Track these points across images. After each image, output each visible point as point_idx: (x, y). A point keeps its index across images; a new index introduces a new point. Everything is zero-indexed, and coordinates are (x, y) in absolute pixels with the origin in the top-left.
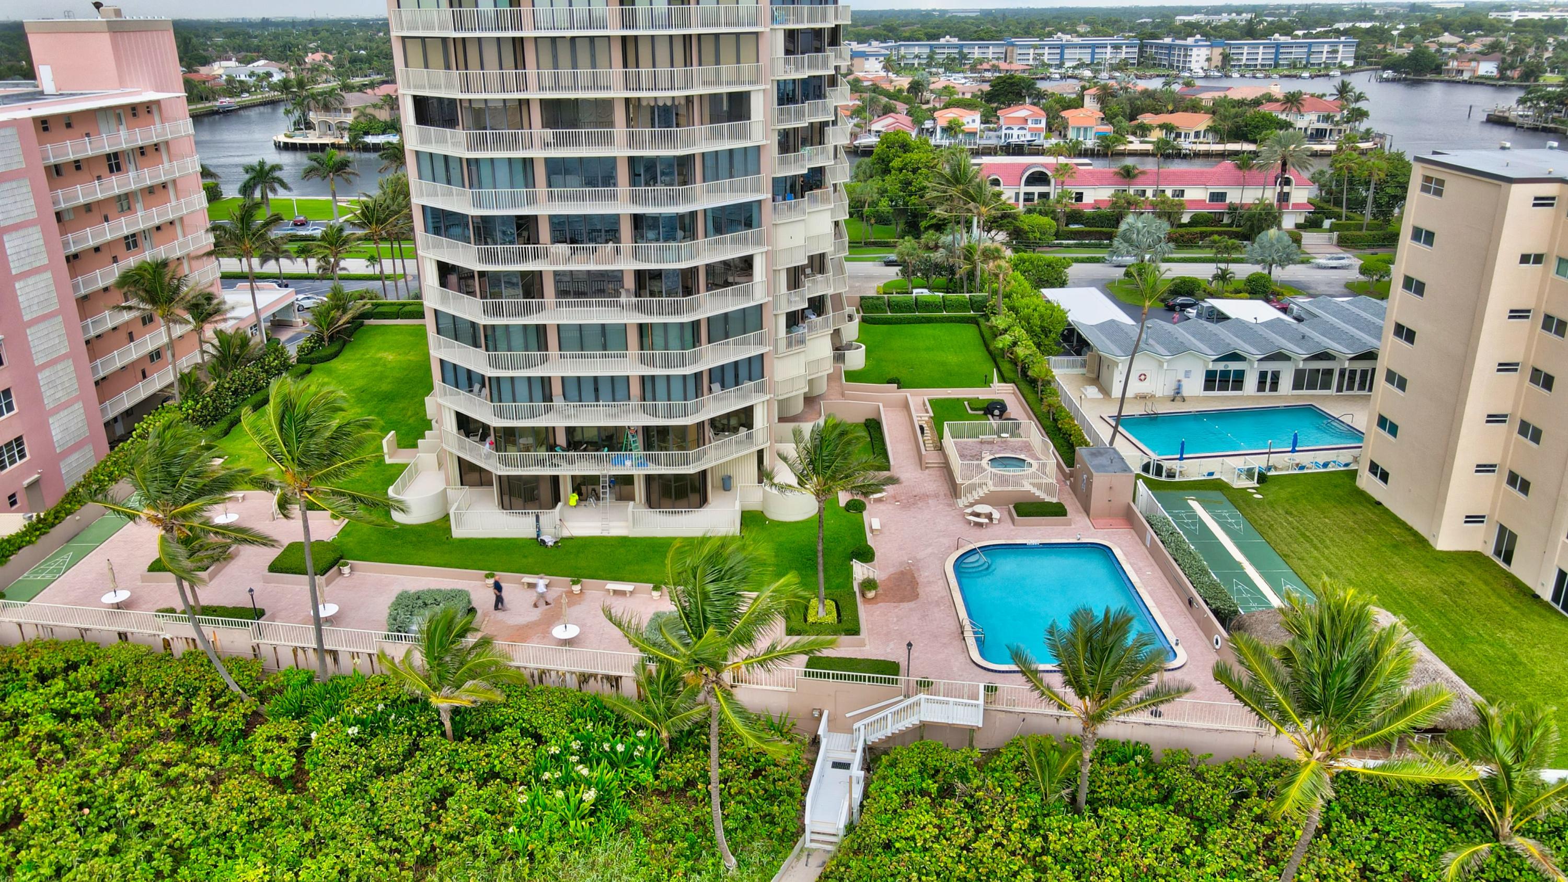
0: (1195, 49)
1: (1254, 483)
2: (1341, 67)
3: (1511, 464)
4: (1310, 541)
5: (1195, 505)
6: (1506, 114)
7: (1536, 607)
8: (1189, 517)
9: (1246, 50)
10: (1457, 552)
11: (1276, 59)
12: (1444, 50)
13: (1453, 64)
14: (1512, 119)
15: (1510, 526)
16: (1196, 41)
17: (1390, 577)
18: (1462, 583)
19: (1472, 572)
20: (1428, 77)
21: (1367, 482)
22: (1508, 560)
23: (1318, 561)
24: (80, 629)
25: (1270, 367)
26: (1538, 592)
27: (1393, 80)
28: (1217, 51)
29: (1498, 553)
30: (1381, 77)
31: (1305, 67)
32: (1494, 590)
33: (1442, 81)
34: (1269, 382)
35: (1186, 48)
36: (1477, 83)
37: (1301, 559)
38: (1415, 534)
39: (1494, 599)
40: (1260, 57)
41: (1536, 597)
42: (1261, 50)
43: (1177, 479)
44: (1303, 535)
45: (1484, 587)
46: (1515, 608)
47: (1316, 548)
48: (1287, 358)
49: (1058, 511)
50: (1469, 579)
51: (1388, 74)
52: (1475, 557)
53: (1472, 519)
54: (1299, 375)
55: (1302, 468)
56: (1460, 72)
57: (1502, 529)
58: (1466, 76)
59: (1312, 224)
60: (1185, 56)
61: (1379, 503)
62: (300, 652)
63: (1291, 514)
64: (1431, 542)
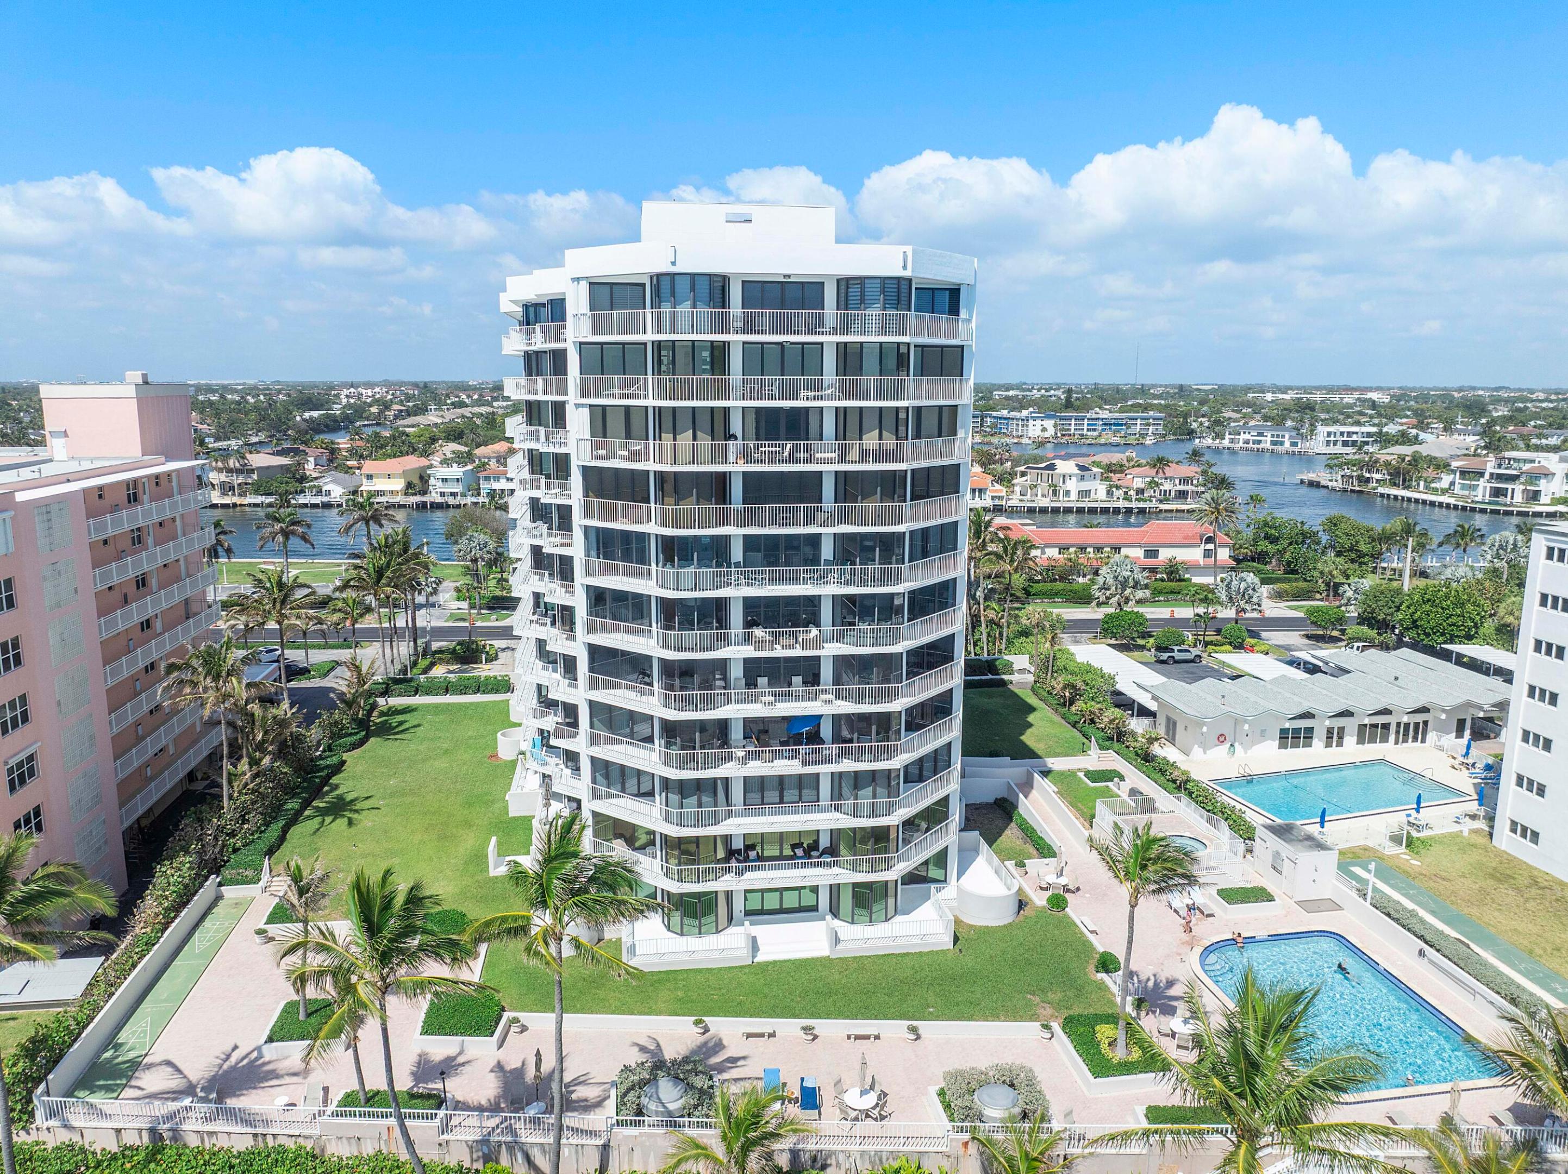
0: (1031, 420)
1: (1402, 849)
14: (1324, 483)
16: (1031, 413)
25: (1337, 723)
35: (1023, 419)
48: (1351, 714)
49: (1263, 896)
55: (1446, 827)
60: (1023, 426)
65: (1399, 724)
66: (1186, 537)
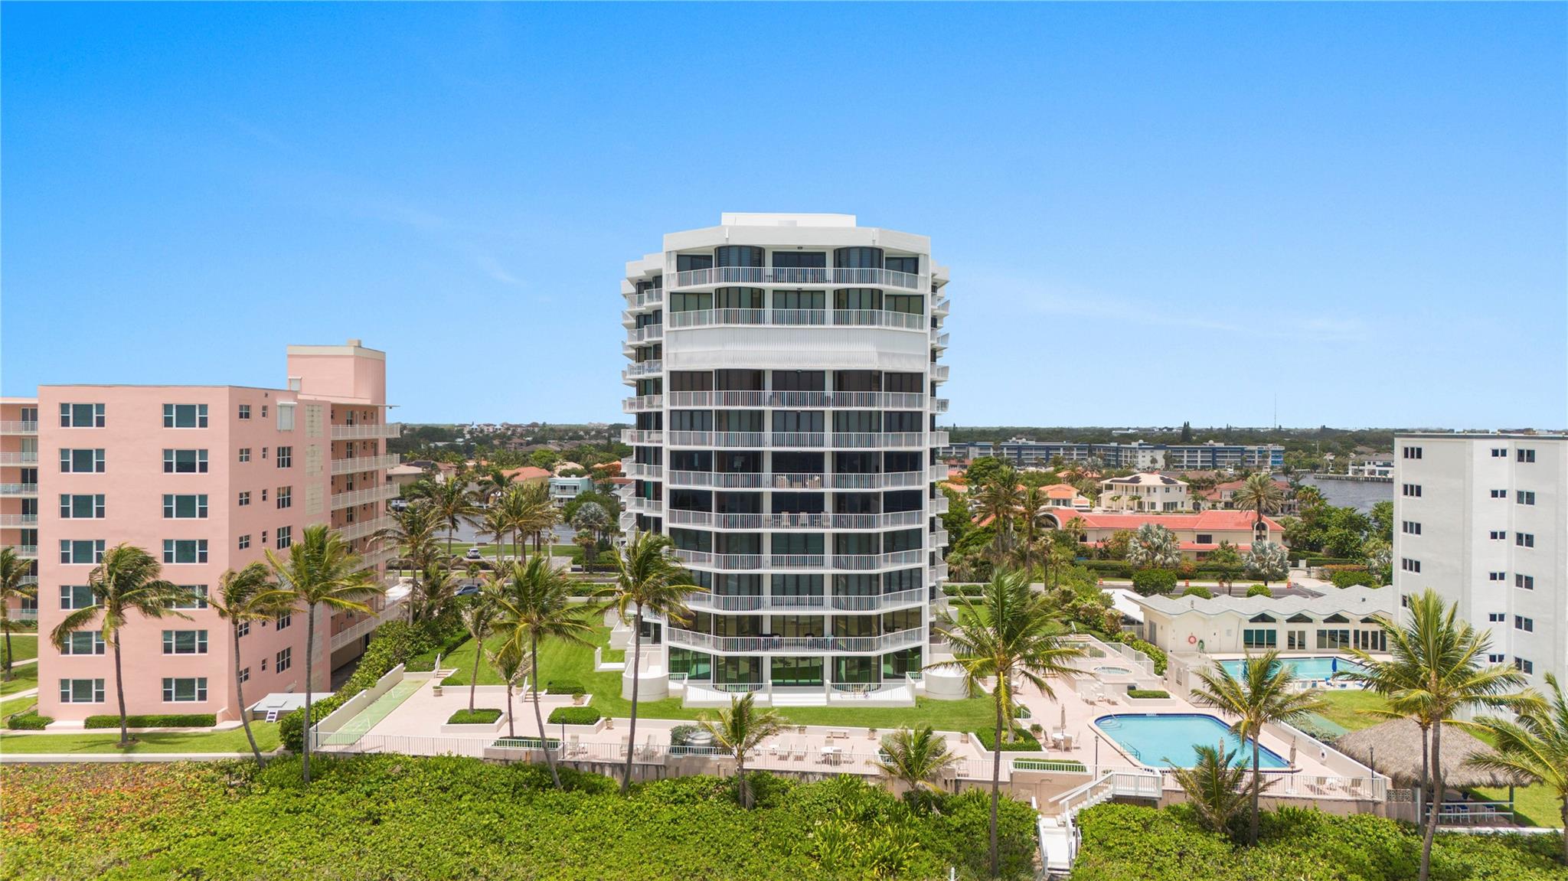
0: (1139, 452)
9: (1185, 454)
11: (1213, 461)
25: (1296, 628)
28: (1160, 455)
34: (1297, 640)
35: (1132, 449)
40: (1199, 460)
42: (1199, 454)
48: (1309, 620)
49: (1162, 696)
54: (1321, 634)
60: (1132, 457)
65: (1356, 632)
66: (1239, 524)
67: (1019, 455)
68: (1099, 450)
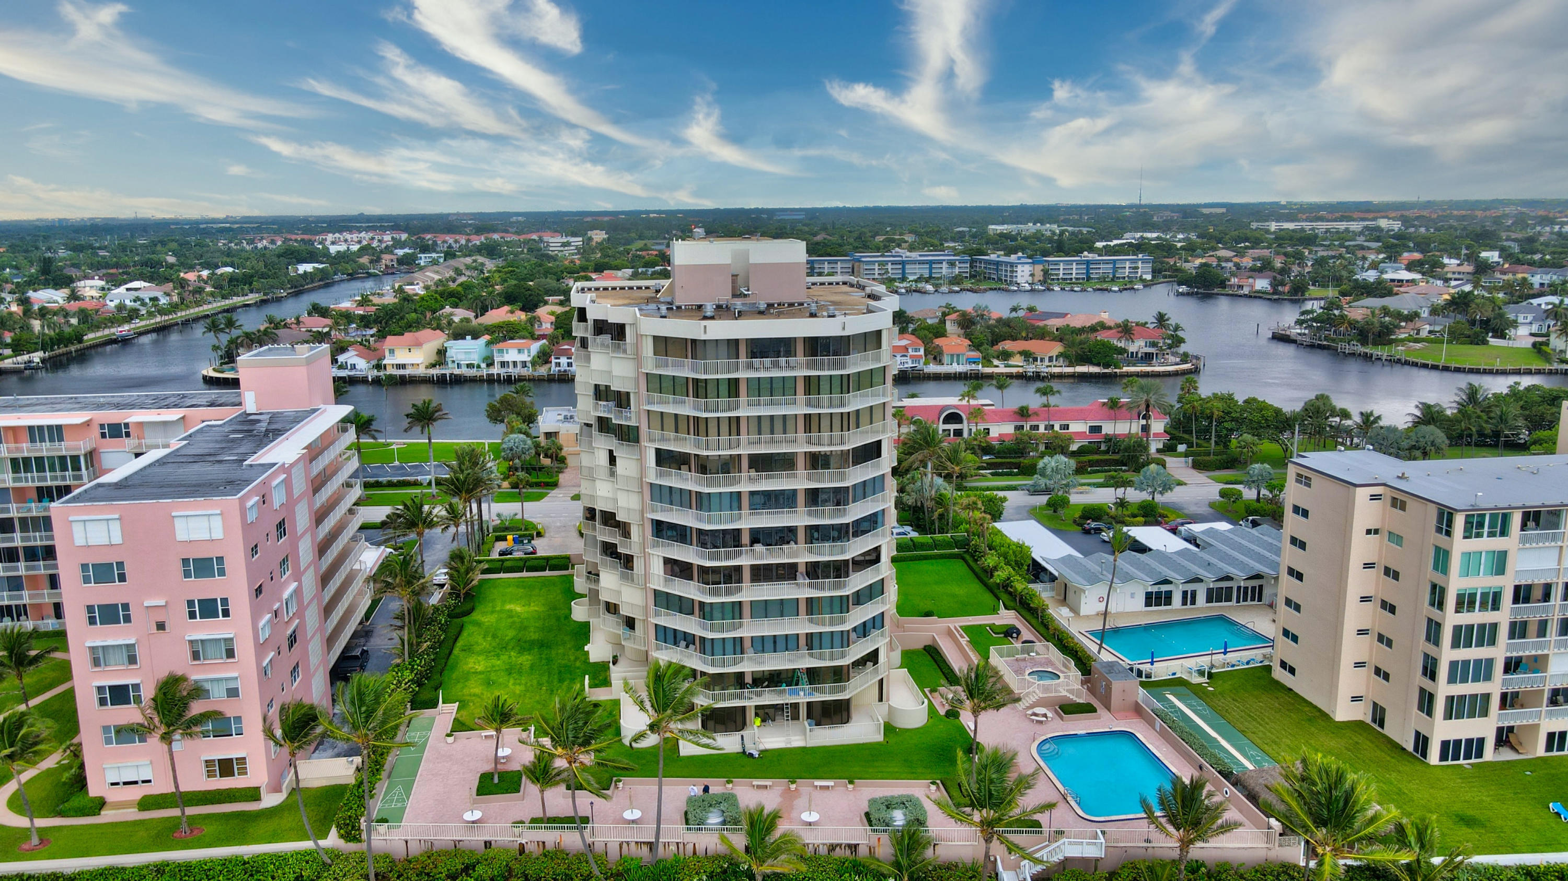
0: (1019, 266)
1: (1205, 679)
2: (1142, 280)
3: (1375, 661)
4: (1255, 720)
5: (1171, 697)
6: (1288, 333)
7: (1405, 756)
8: (1171, 707)
9: (1062, 266)
10: (1349, 722)
11: (1088, 273)
12: (1224, 264)
13: (1234, 281)
14: (1293, 337)
15: (1380, 703)
16: (1019, 258)
17: (1312, 742)
18: (1357, 743)
19: (1361, 735)
20: (1216, 291)
21: (1279, 674)
22: (1382, 725)
23: (1265, 734)
24: (454, 841)
25: (1190, 587)
26: (1404, 746)
27: (1188, 294)
28: (1038, 268)
29: (1374, 721)
30: (1177, 291)
31: (1113, 280)
32: (1377, 746)
33: (1227, 295)
34: (1189, 598)
35: (1012, 265)
36: (1255, 297)
37: (1254, 733)
38: (1320, 710)
39: (1379, 753)
40: (1074, 272)
41: (1404, 749)
42: (1074, 266)
43: (1153, 679)
44: (1250, 716)
45: (1370, 744)
46: (1393, 757)
47: (1261, 725)
48: (1201, 581)
49: (1088, 709)
50: (1360, 739)
51: (1183, 289)
52: (1358, 725)
53: (1356, 699)
54: (1210, 592)
55: (1233, 666)
56: (1240, 287)
57: (1375, 704)
58: (1246, 291)
59: (1169, 449)
60: (1012, 272)
61: (1291, 690)
62: (625, 845)
63: (1236, 701)
64: (1332, 716)
65: (1239, 588)
67: (903, 269)
68: (980, 262)
